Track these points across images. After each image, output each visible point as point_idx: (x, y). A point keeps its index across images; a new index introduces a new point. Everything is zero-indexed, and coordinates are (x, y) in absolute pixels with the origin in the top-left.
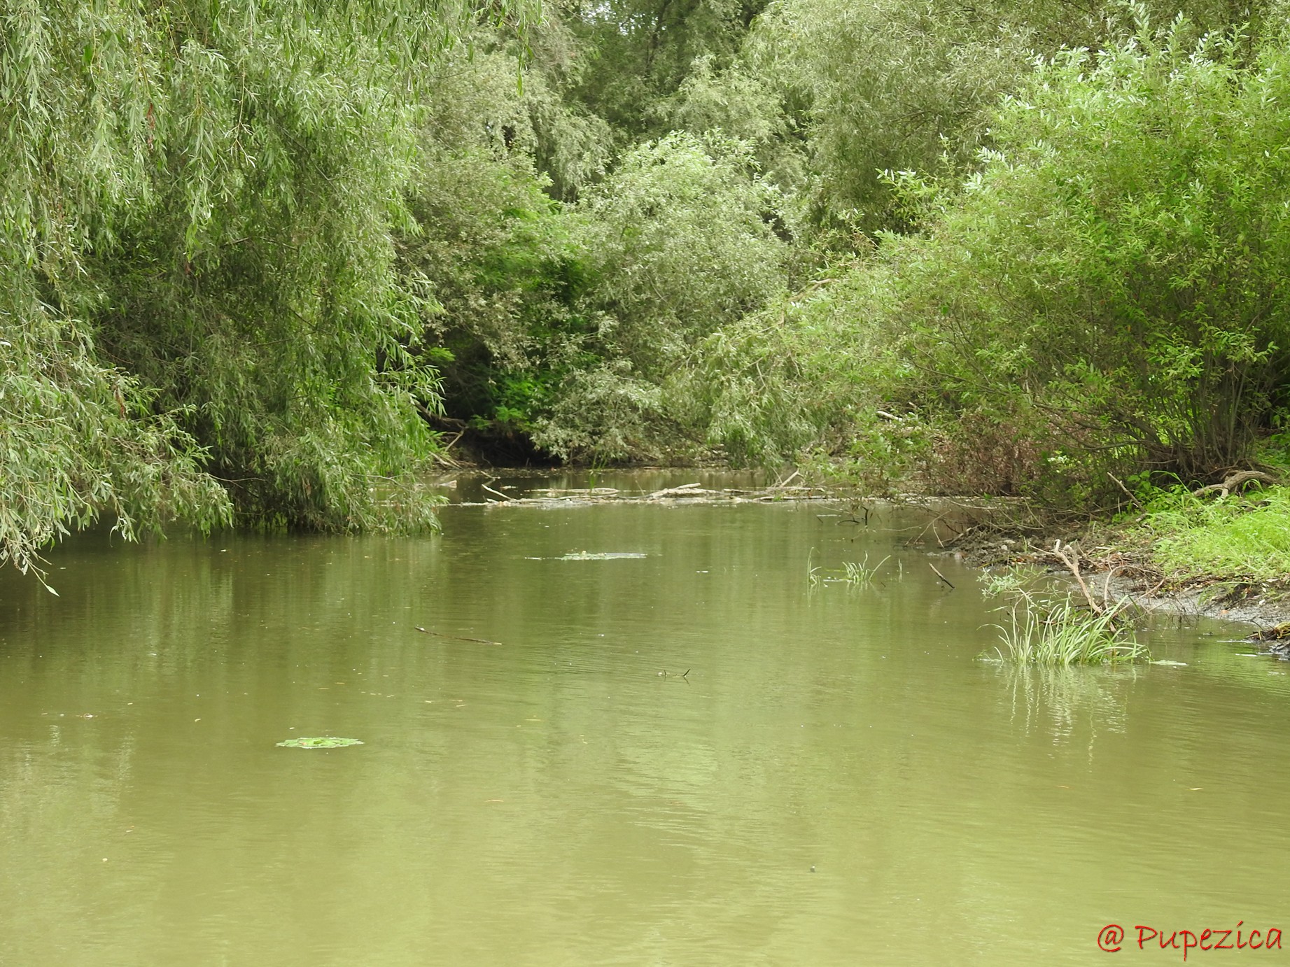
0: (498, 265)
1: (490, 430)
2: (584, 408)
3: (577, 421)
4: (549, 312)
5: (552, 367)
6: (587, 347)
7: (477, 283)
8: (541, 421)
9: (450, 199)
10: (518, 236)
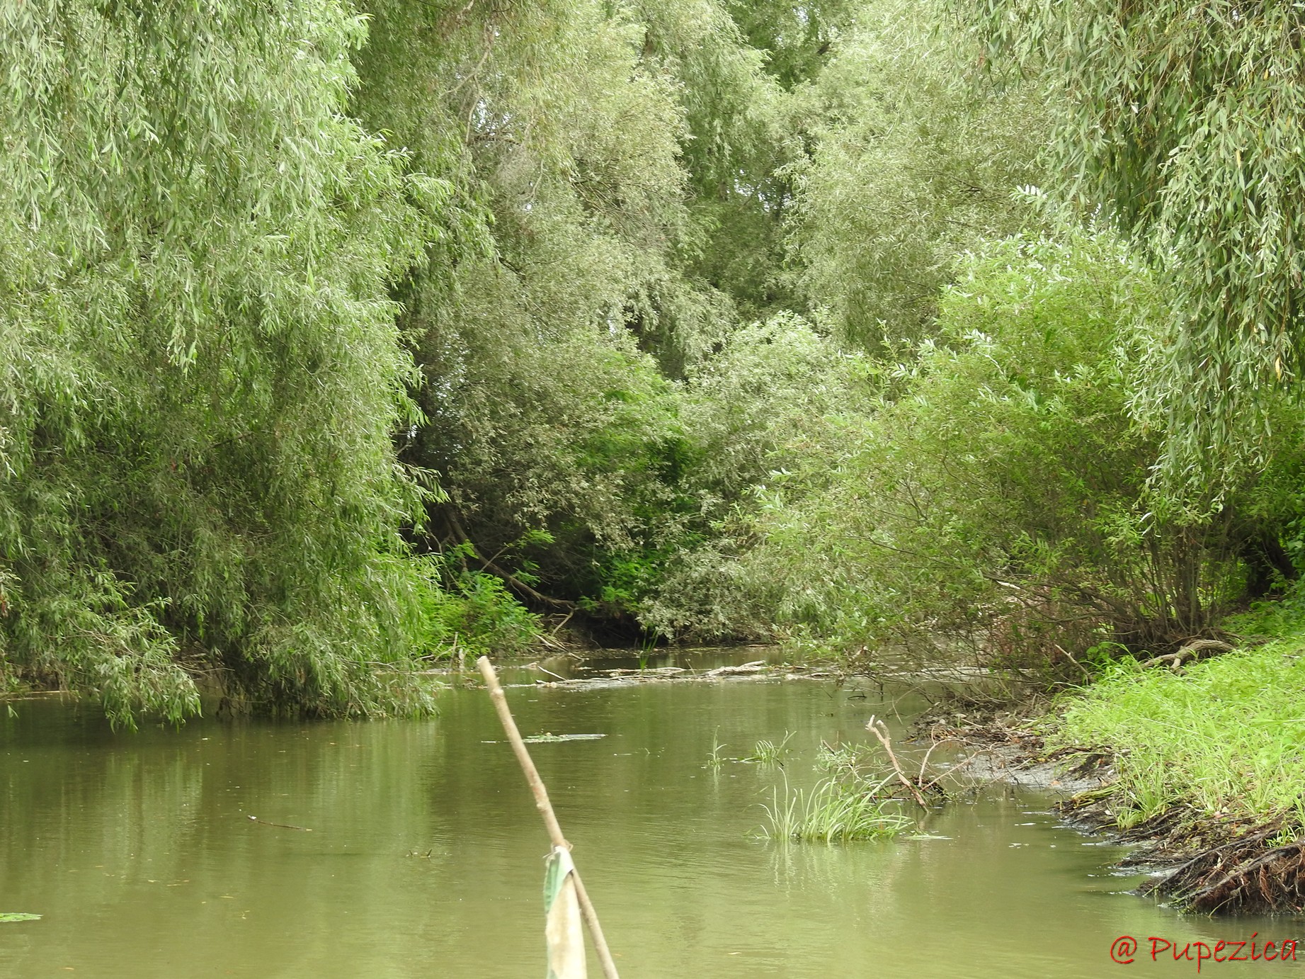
0: (600, 448)
1: (599, 611)
2: (689, 587)
3: (683, 600)
4: (654, 492)
5: (658, 547)
6: (693, 526)
7: (579, 465)
8: (647, 602)
9: (550, 383)
10: (621, 419)
